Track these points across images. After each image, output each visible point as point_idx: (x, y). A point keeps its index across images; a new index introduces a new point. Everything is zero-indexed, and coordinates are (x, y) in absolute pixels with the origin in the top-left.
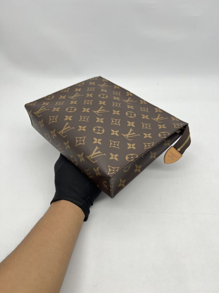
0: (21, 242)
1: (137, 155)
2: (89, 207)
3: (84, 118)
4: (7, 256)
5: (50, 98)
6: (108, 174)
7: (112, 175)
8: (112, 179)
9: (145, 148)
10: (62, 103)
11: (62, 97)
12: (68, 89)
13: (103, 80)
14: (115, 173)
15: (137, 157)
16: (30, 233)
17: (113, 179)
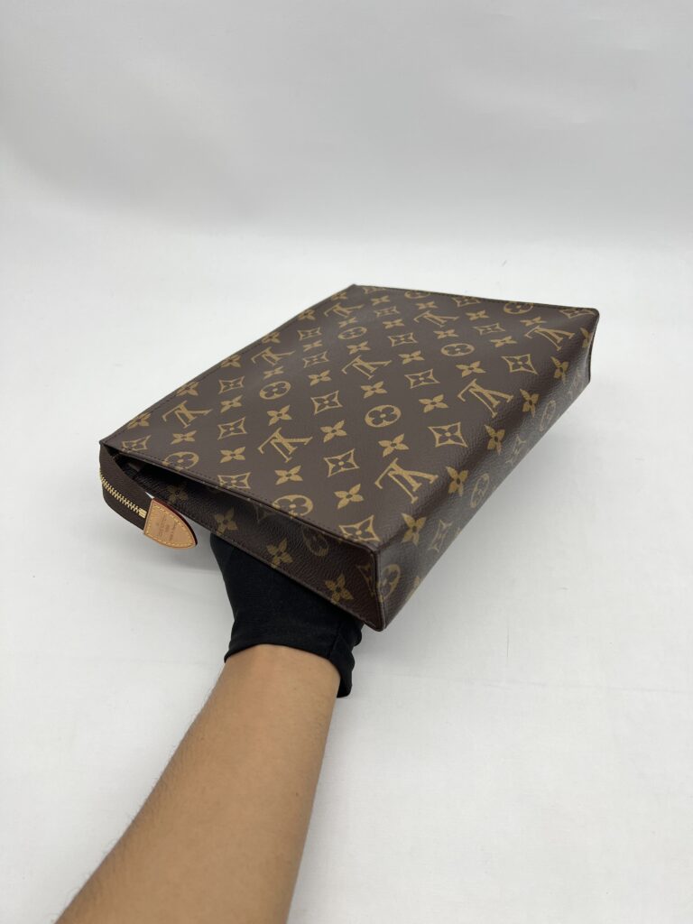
2: (352, 648)
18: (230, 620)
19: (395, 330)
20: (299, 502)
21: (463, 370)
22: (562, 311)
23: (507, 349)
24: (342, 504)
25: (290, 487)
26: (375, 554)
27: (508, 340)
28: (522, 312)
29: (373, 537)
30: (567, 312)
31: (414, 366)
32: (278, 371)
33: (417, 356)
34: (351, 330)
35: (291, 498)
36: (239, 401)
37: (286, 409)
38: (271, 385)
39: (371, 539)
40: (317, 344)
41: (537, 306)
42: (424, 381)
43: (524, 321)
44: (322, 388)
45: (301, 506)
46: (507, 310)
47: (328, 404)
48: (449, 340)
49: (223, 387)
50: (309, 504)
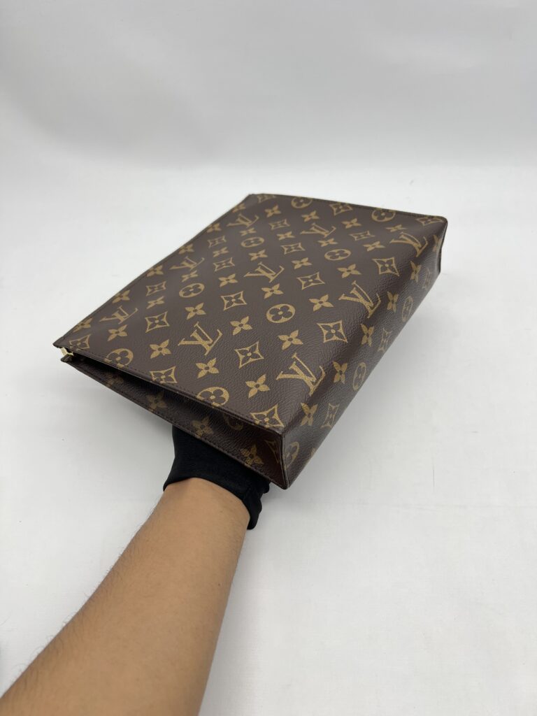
0: (95, 589)
2: (261, 496)
4: (64, 625)
16: (116, 564)
19: (287, 241)
20: (218, 393)
21: (343, 272)
22: (418, 219)
23: (377, 253)
24: (252, 393)
25: (210, 380)
26: (280, 436)
27: (377, 245)
28: (386, 219)
29: (279, 423)
30: (423, 220)
31: (304, 271)
32: (193, 275)
33: (305, 262)
34: (251, 239)
35: (211, 390)
36: (162, 300)
37: (201, 305)
38: (188, 286)
39: (278, 425)
40: (224, 251)
41: (398, 213)
42: (313, 282)
43: (388, 228)
44: (230, 289)
45: (220, 396)
46: (375, 218)
47: (235, 302)
48: (331, 247)
49: (149, 290)
50: (226, 395)
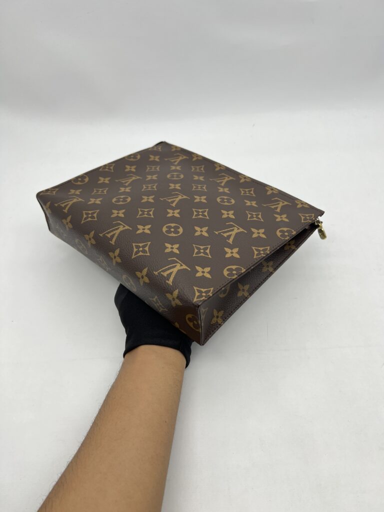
1: (243, 268)
3: (145, 212)
5: (81, 181)
6: (195, 300)
7: (201, 301)
8: (202, 309)
9: (255, 257)
10: (105, 191)
11: (104, 180)
12: (111, 166)
13: (172, 149)
14: (206, 299)
15: (243, 272)
17: (204, 310)
18: (124, 336)
